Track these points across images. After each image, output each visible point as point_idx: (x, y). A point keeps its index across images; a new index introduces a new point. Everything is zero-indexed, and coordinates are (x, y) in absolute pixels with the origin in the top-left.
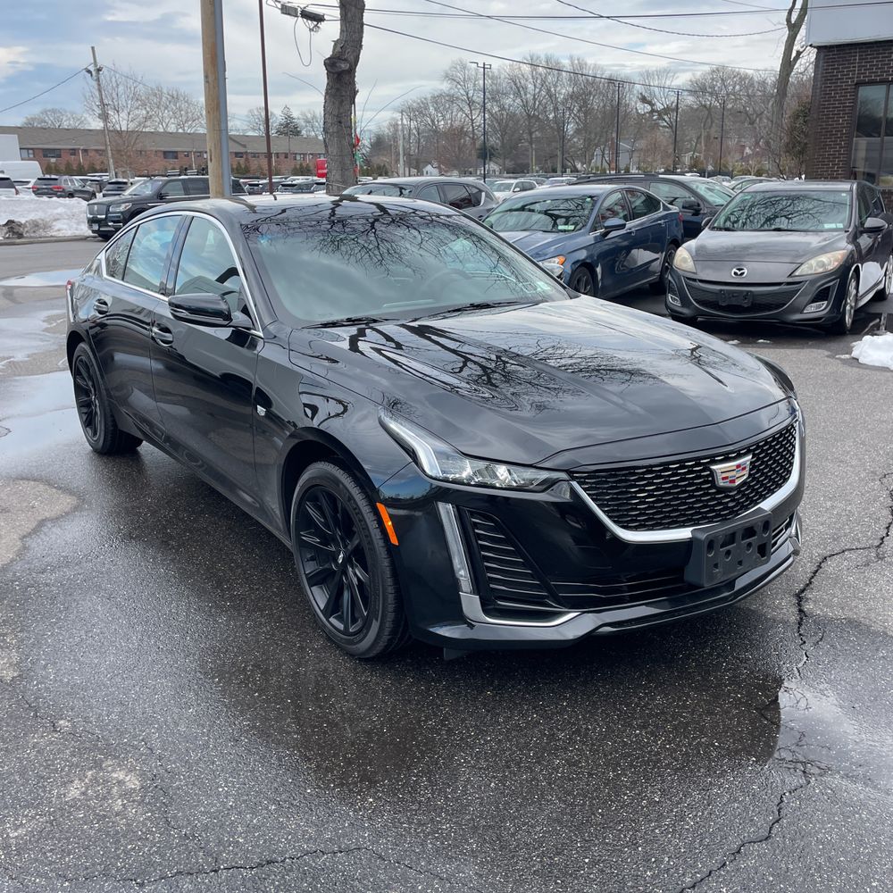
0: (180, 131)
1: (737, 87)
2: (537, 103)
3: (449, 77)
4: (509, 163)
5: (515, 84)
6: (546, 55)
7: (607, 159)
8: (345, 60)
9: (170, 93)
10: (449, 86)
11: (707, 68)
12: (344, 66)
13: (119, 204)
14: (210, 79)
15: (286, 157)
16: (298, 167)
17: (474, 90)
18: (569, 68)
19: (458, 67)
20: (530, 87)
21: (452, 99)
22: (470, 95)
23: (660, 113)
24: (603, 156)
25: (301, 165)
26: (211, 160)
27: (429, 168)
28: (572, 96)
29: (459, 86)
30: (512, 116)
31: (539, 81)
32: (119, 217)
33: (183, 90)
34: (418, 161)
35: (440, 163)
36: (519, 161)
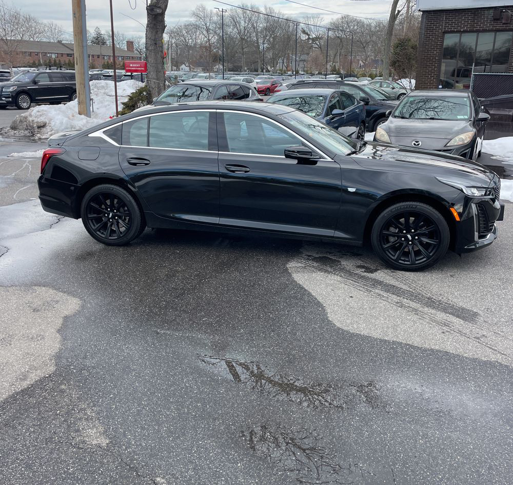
0: (32, 39)
1: (356, 27)
2: (246, 31)
3: (195, 15)
4: (230, 66)
5: (234, 21)
6: (251, 4)
7: (286, 65)
8: (159, 7)
9: (25, 16)
10: (195, 19)
11: (339, 16)
12: (159, 11)
13: (9, 87)
14: (77, 16)
15: (98, 57)
16: (106, 63)
17: (210, 22)
18: (264, 12)
19: (201, 9)
20: (243, 23)
21: (197, 27)
22: (208, 25)
23: (313, 40)
24: (283, 63)
25: (108, 62)
26: (77, 64)
27: (183, 66)
28: (266, 29)
29: (201, 20)
30: (231, 38)
31: (247, 19)
32: (9, 95)
33: (32, 15)
34: (177, 62)
35: (189, 64)
36: (236, 64)
